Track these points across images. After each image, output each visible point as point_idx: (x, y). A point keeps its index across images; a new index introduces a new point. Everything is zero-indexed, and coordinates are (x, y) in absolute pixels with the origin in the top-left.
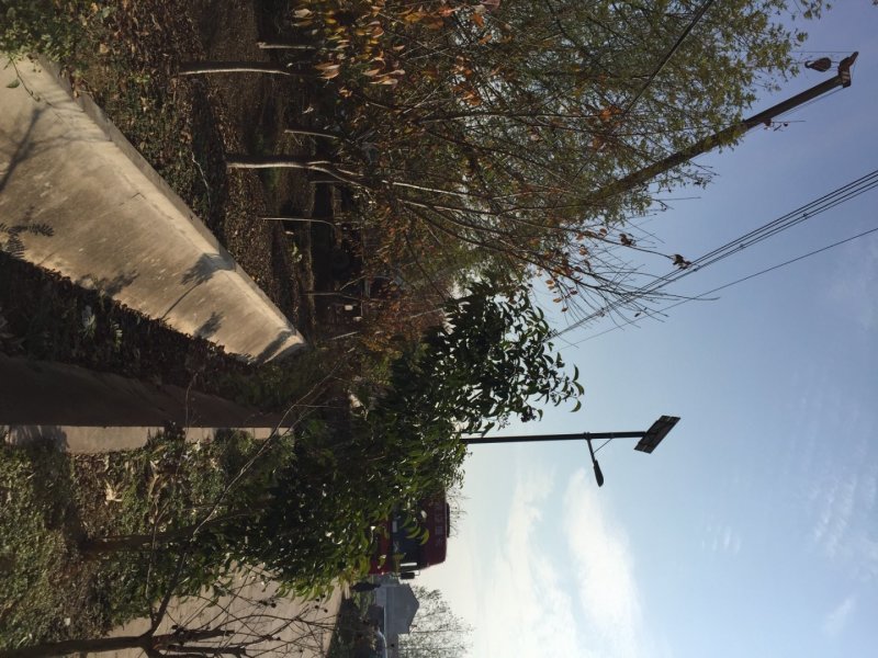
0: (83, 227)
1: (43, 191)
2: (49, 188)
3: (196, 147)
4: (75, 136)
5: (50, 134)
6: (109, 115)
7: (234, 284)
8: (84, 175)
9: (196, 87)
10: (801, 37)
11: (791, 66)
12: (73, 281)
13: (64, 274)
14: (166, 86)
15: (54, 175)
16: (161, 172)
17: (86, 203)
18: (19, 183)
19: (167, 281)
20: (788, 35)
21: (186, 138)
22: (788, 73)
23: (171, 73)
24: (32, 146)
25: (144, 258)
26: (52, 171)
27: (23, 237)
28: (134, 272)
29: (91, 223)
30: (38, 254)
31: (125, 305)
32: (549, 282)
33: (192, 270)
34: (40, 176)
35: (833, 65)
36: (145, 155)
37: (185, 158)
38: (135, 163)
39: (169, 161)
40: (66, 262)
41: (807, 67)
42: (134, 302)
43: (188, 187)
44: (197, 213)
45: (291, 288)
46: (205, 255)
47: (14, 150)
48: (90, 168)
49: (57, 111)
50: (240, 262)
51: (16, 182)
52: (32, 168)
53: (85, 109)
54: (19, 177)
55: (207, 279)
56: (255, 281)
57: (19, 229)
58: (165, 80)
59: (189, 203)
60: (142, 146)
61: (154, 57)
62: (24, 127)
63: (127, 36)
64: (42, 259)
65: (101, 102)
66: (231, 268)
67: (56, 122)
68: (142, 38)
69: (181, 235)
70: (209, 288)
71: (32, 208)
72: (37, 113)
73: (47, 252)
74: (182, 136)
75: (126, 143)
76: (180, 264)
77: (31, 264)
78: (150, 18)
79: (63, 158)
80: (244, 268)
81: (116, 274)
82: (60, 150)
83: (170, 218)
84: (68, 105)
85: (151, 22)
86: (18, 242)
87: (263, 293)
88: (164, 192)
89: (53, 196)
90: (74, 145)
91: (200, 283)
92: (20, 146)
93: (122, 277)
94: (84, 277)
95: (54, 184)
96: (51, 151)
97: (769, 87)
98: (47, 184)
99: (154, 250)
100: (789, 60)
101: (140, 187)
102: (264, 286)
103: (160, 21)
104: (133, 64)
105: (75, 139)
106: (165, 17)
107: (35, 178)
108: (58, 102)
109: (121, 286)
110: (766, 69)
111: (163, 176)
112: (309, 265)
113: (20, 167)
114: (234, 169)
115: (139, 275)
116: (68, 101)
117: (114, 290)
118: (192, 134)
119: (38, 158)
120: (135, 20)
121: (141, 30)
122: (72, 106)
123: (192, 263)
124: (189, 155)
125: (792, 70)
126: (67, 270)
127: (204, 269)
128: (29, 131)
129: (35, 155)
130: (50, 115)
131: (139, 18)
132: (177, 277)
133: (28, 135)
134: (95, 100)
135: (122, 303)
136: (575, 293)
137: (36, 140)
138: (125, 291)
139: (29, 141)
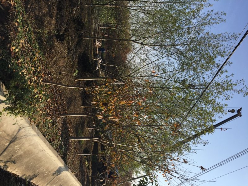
0: (26, 160)
1: (17, 150)
2: (18, 150)
3: (62, 135)
4: (29, 135)
5: (22, 135)
6: (39, 129)
7: (68, 175)
8: (29, 146)
9: (64, 120)
10: (226, 105)
11: (224, 112)
12: (20, 176)
13: (18, 175)
14: (56, 120)
15: (21, 146)
16: (51, 143)
17: (28, 153)
18: (10, 149)
19: (48, 175)
20: (222, 105)
21: (59, 133)
22: (224, 114)
23: (58, 117)
24: (16, 138)
25: (42, 169)
26: (20, 145)
27: (8, 164)
28: (38, 173)
29: (29, 159)
30: (11, 169)
31: (34, 184)
32: (163, 175)
33: (56, 172)
34: (17, 146)
35: (235, 111)
36: (47, 139)
37: (58, 139)
38: (44, 142)
39: (54, 140)
40: (19, 171)
41: (229, 112)
42: (37, 182)
43: (58, 147)
44: (59, 155)
45: (84, 175)
46: (60, 167)
47: (11, 140)
48: (31, 144)
49: (25, 129)
50: (70, 168)
51: (10, 148)
52: (15, 144)
53: (33, 128)
54: (11, 147)
55: (59, 174)
56: (74, 174)
57: (8, 161)
58: (56, 119)
59: (57, 152)
60: (47, 137)
61: (54, 113)
62: (15, 134)
63: (48, 108)
64: (12, 170)
65: (37, 126)
66: (67, 170)
67: (24, 132)
68: (51, 108)
69: (54, 161)
70: (60, 177)
71: (12, 155)
72: (19, 130)
73: (14, 168)
74: (58, 133)
75: (42, 136)
76: (52, 170)
77: (9, 172)
78: (54, 103)
79: (24, 141)
80: (71, 170)
81: (33, 174)
82: (24, 139)
83: (51, 156)
84: (28, 127)
85: (54, 104)
86: (6, 165)
87: (76, 178)
88: (51, 150)
89: (19, 152)
90: (28, 137)
91: (57, 175)
92: (13, 138)
93: (34, 175)
94: (23, 175)
95: (20, 148)
96: (21, 139)
97: (219, 117)
98: (18, 149)
99: (45, 166)
100: (223, 111)
101: (44, 148)
102: (76, 176)
103: (57, 104)
104: (48, 115)
105: (28, 136)
106: (58, 103)
107: (15, 147)
108: (26, 127)
109: (34, 178)
110: (218, 113)
111: (51, 145)
112: (90, 167)
113: (12, 144)
114: (71, 141)
115: (40, 174)
116: (29, 126)
117: (31, 179)
118: (61, 132)
119: (17, 142)
120: (50, 104)
121: (51, 106)
122: (29, 127)
123: (56, 170)
124: (59, 138)
125: (225, 113)
126: (19, 173)
127: (59, 171)
128: (16, 134)
129: (16, 141)
130: (23, 130)
131: (51, 104)
132: (51, 174)
133: (16, 135)
134: (36, 126)
135: (33, 183)
136: (171, 178)
137: (18, 137)
138: (34, 179)
139: (16, 137)
